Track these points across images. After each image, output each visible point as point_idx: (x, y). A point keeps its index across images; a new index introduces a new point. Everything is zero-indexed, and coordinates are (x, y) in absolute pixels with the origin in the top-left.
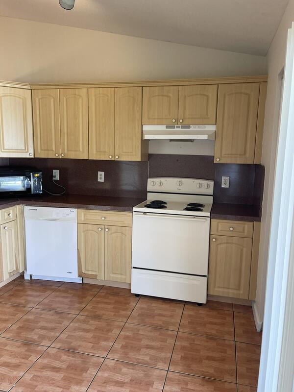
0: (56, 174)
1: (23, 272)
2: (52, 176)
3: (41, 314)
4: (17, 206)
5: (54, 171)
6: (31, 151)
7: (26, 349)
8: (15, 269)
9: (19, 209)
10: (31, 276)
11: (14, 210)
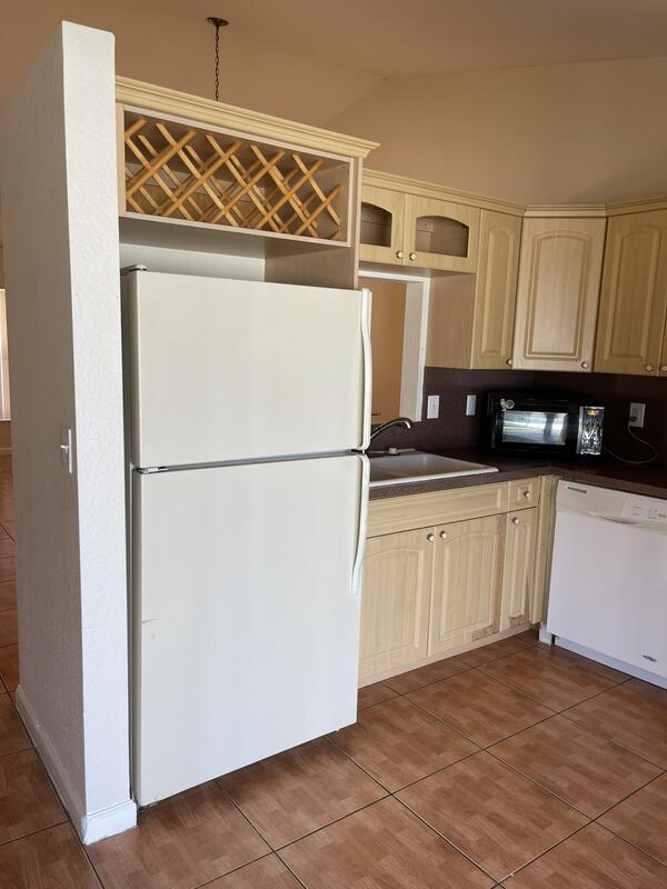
0: (638, 412)
1: (538, 625)
2: (627, 418)
3: (576, 736)
4: (544, 477)
5: (633, 405)
6: (587, 357)
7: (542, 803)
8: (523, 613)
9: (547, 484)
10: (554, 637)
11: (535, 486)
